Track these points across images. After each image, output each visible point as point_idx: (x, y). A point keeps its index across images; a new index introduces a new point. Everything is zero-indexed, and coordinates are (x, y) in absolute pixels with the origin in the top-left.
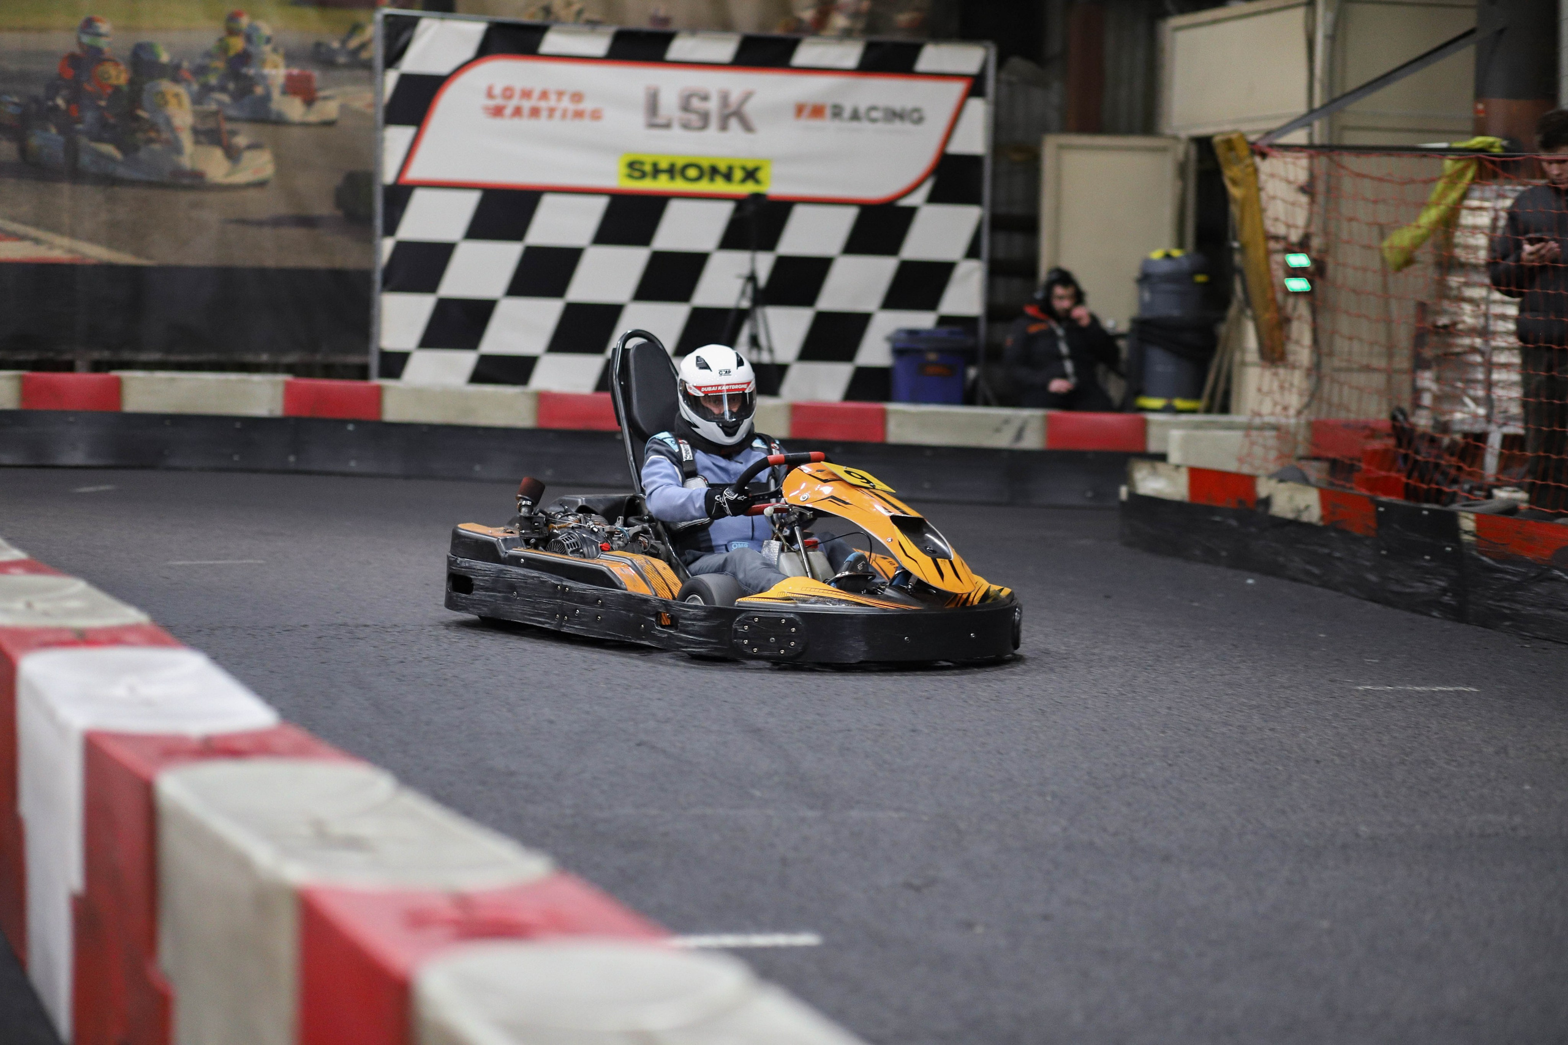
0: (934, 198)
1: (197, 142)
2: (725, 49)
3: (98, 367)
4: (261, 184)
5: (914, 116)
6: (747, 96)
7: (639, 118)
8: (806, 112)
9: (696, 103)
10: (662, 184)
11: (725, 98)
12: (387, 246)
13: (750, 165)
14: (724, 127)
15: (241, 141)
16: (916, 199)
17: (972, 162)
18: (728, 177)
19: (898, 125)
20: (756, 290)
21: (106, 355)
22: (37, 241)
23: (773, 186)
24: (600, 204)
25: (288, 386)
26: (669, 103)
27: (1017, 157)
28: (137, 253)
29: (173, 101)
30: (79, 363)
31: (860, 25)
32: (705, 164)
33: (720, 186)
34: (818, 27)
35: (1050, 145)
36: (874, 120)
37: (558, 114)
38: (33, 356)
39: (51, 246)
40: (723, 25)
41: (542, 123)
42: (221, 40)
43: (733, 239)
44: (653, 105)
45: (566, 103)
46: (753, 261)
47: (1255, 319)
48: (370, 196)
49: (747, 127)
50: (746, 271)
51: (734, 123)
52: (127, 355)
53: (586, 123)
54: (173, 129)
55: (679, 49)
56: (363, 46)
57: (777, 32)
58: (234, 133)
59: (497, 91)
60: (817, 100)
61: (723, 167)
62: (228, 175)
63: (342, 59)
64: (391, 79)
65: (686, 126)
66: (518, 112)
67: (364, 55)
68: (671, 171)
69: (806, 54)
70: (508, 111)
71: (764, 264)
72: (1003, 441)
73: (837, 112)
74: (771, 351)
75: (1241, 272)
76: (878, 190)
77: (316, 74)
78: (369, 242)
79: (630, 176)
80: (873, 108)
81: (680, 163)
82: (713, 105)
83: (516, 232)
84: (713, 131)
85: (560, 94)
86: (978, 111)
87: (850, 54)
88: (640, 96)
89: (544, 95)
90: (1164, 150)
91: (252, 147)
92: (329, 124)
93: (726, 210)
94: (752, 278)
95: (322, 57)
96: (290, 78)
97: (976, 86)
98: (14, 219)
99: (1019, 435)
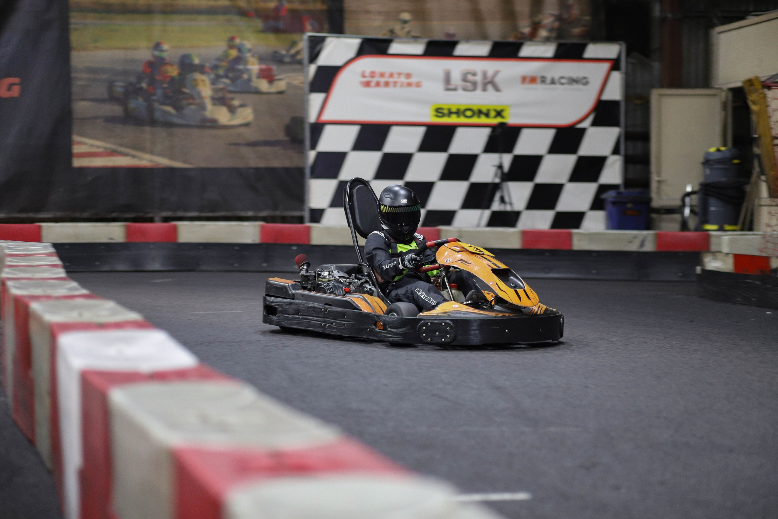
0: (596, 123)
1: (214, 104)
2: (484, 49)
3: (166, 220)
4: (247, 125)
5: (584, 81)
6: (497, 73)
7: (440, 86)
8: (527, 80)
9: (470, 77)
10: (453, 120)
11: (485, 74)
12: (312, 155)
13: (499, 109)
14: (484, 89)
15: (236, 103)
16: (586, 124)
17: (614, 104)
18: (487, 115)
19: (575, 86)
20: (503, 174)
21: (169, 214)
22: (134, 157)
23: (511, 119)
24: (422, 130)
25: (262, 227)
26: (456, 77)
27: (638, 102)
28: (184, 162)
29: (201, 83)
30: (157, 219)
31: (554, 35)
32: (475, 108)
33: (483, 120)
34: (532, 36)
35: (655, 94)
36: (562, 84)
37: (399, 84)
38: (132, 215)
39: (141, 159)
40: (483, 37)
41: (390, 90)
42: (225, 52)
43: (490, 147)
44: (447, 79)
45: (403, 79)
46: (501, 158)
47: (766, 182)
48: (303, 129)
49: (497, 89)
50: (497, 163)
51: (490, 87)
52: (180, 214)
53: (414, 89)
54: (201, 98)
55: (460, 50)
56: (298, 53)
57: (511, 39)
58: (232, 99)
59: (367, 73)
60: (534, 74)
61: (484, 110)
62: (230, 120)
63: (287, 60)
64: (312, 69)
65: (465, 89)
66: (378, 84)
67: (299, 57)
68: (458, 113)
69: (526, 51)
70: (373, 84)
71: (507, 160)
72: (633, 247)
73: (543, 80)
74: (511, 204)
75: (758, 156)
76: (565, 120)
77: (274, 67)
78: (302, 153)
79: (437, 116)
80: (562, 78)
81: (462, 108)
82: (479, 78)
83: (378, 147)
84: (479, 92)
85: (400, 74)
86: (617, 77)
87: (549, 50)
88: (441, 74)
89: (391, 75)
90: (715, 95)
91: (242, 106)
92: (281, 93)
93: (487, 132)
94: (500, 167)
95: (278, 59)
96: (261, 70)
97: (615, 65)
98: (121, 145)
99: (642, 244)
